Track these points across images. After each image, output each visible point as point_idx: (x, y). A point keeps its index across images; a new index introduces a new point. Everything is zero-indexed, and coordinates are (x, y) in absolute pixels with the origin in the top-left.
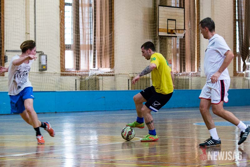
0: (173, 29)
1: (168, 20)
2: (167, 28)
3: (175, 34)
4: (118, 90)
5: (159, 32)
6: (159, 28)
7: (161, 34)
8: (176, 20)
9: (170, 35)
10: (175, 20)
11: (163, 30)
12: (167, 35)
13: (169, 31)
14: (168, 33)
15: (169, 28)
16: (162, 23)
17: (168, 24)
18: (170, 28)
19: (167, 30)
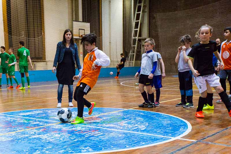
0: (83, 34)
1: (79, 29)
2: (78, 34)
4: (48, 70)
8: (85, 30)
11: (76, 36)
12: (79, 38)
13: (80, 36)
14: (80, 37)
16: (75, 31)
17: (79, 32)
18: (81, 34)
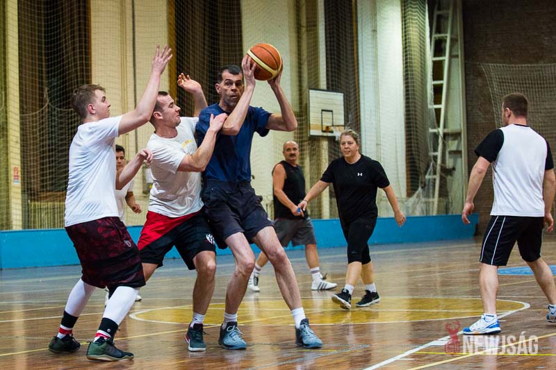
0: (330, 125)
1: (323, 110)
2: (320, 124)
3: (332, 132)
5: (311, 131)
6: (311, 123)
7: (313, 132)
8: (334, 111)
9: (325, 134)
10: (332, 111)
11: (316, 128)
13: (324, 129)
14: (323, 131)
15: (324, 124)
16: (314, 116)
17: (322, 118)
19: (320, 126)
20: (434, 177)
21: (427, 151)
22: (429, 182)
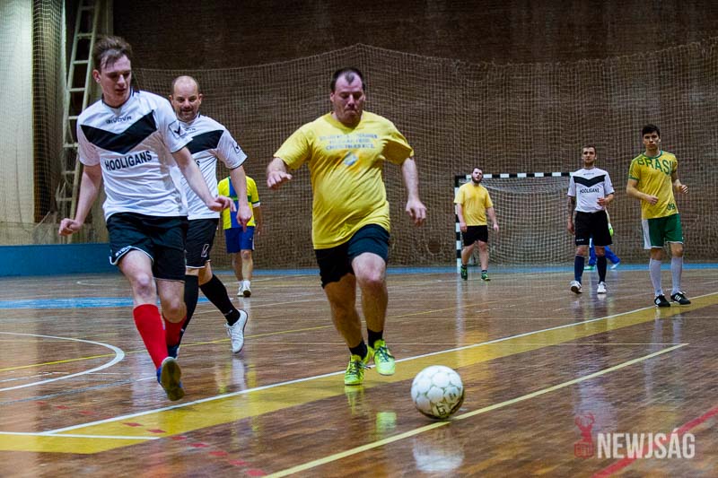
20: (69, 199)
21: (59, 170)
22: (61, 206)
